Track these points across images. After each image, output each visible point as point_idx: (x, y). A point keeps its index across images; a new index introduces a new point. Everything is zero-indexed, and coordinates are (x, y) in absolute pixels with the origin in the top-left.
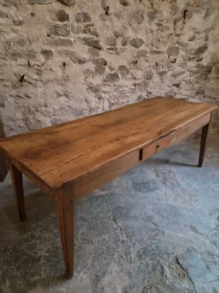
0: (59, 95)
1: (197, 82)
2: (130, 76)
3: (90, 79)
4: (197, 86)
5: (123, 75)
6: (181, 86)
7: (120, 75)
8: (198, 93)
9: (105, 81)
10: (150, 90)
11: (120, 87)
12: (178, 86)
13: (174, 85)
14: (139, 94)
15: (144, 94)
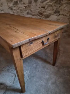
0: (2, 11)
1: (55, 6)
2: (22, 3)
3: (9, 4)
4: (55, 8)
5: (20, 2)
6: (46, 8)
7: (19, 2)
8: (55, 12)
9: (14, 5)
10: (31, 10)
11: (19, 7)
12: (44, 7)
13: (42, 7)
14: (27, 11)
15: (30, 11)
